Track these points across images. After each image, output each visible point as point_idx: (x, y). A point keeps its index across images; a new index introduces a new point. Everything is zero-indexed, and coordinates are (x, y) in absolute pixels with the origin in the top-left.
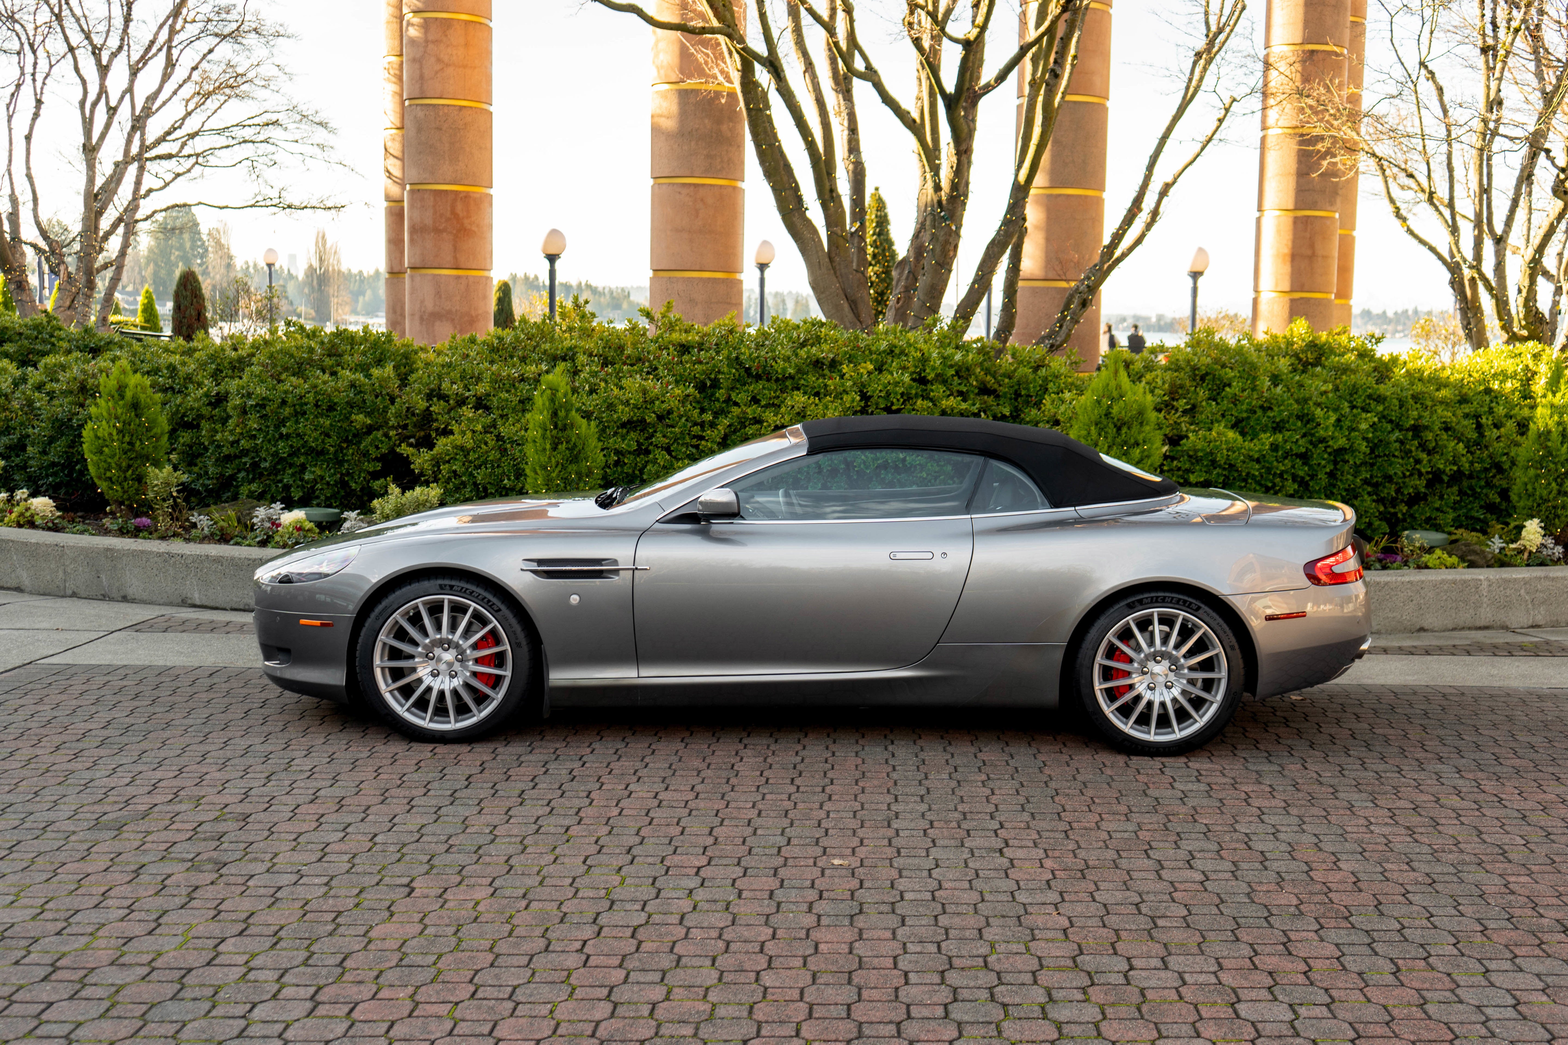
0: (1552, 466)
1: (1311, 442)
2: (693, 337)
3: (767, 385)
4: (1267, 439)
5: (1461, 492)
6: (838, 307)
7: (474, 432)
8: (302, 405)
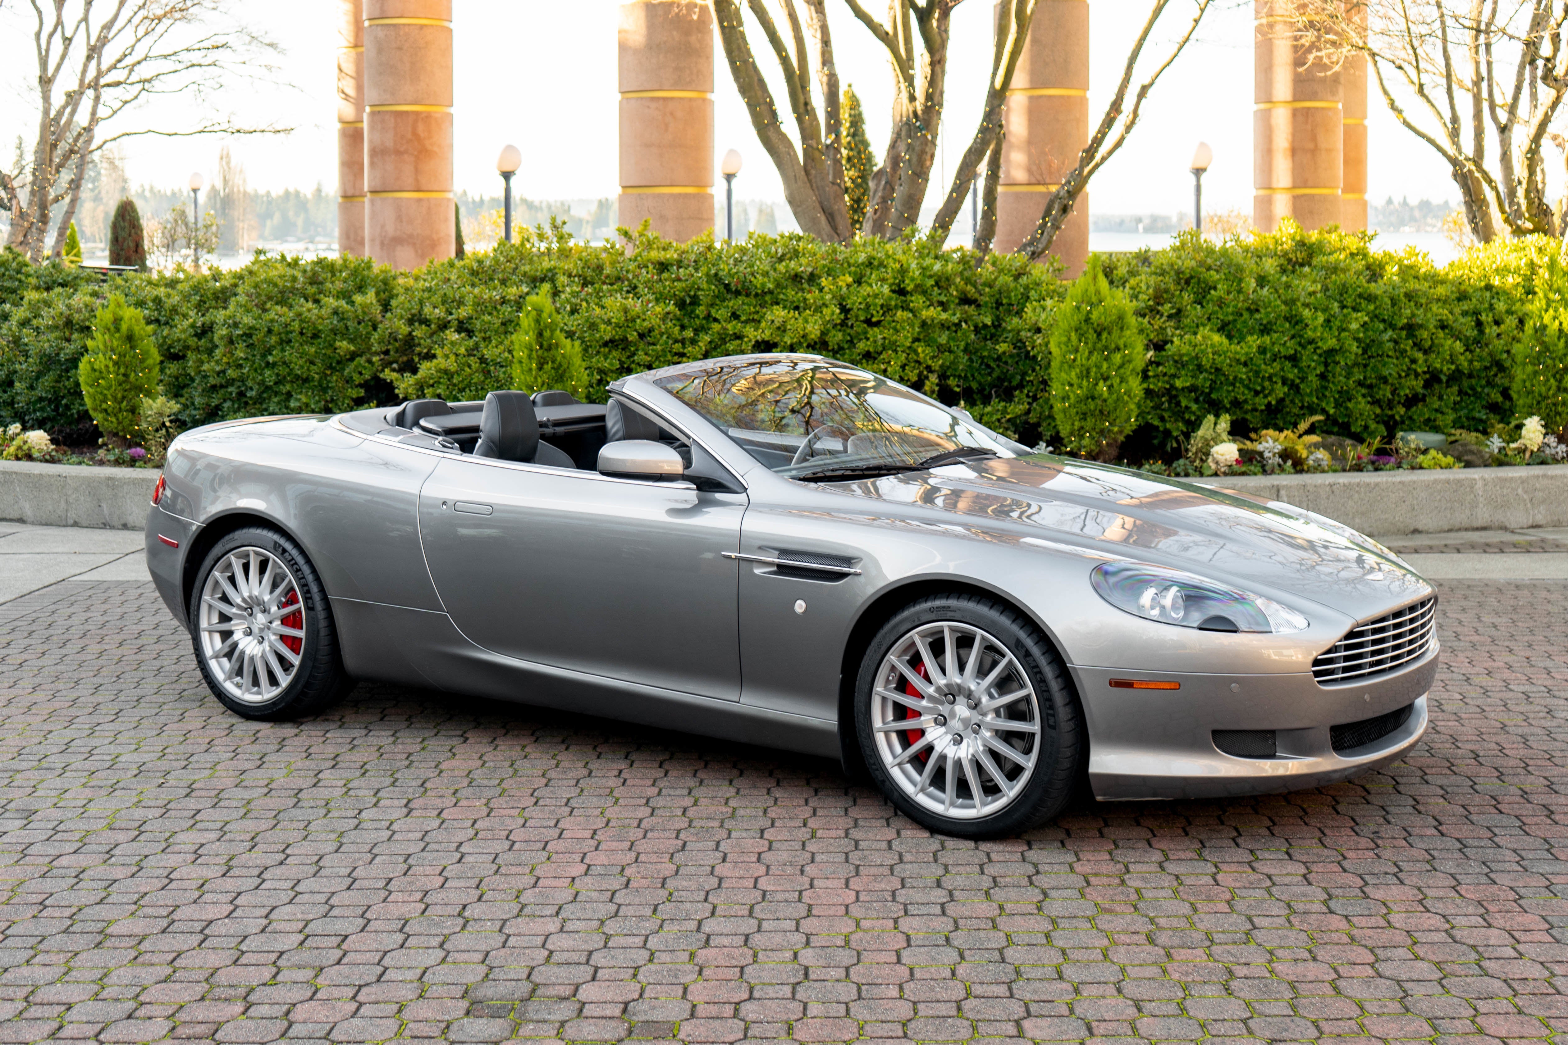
0: (1549, 362)
1: (1300, 344)
2: (672, 255)
3: (746, 300)
4: (1253, 342)
5: (1460, 392)
6: (814, 221)
7: (457, 355)
8: (288, 333)
